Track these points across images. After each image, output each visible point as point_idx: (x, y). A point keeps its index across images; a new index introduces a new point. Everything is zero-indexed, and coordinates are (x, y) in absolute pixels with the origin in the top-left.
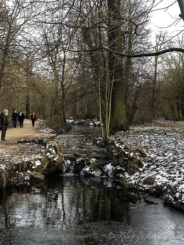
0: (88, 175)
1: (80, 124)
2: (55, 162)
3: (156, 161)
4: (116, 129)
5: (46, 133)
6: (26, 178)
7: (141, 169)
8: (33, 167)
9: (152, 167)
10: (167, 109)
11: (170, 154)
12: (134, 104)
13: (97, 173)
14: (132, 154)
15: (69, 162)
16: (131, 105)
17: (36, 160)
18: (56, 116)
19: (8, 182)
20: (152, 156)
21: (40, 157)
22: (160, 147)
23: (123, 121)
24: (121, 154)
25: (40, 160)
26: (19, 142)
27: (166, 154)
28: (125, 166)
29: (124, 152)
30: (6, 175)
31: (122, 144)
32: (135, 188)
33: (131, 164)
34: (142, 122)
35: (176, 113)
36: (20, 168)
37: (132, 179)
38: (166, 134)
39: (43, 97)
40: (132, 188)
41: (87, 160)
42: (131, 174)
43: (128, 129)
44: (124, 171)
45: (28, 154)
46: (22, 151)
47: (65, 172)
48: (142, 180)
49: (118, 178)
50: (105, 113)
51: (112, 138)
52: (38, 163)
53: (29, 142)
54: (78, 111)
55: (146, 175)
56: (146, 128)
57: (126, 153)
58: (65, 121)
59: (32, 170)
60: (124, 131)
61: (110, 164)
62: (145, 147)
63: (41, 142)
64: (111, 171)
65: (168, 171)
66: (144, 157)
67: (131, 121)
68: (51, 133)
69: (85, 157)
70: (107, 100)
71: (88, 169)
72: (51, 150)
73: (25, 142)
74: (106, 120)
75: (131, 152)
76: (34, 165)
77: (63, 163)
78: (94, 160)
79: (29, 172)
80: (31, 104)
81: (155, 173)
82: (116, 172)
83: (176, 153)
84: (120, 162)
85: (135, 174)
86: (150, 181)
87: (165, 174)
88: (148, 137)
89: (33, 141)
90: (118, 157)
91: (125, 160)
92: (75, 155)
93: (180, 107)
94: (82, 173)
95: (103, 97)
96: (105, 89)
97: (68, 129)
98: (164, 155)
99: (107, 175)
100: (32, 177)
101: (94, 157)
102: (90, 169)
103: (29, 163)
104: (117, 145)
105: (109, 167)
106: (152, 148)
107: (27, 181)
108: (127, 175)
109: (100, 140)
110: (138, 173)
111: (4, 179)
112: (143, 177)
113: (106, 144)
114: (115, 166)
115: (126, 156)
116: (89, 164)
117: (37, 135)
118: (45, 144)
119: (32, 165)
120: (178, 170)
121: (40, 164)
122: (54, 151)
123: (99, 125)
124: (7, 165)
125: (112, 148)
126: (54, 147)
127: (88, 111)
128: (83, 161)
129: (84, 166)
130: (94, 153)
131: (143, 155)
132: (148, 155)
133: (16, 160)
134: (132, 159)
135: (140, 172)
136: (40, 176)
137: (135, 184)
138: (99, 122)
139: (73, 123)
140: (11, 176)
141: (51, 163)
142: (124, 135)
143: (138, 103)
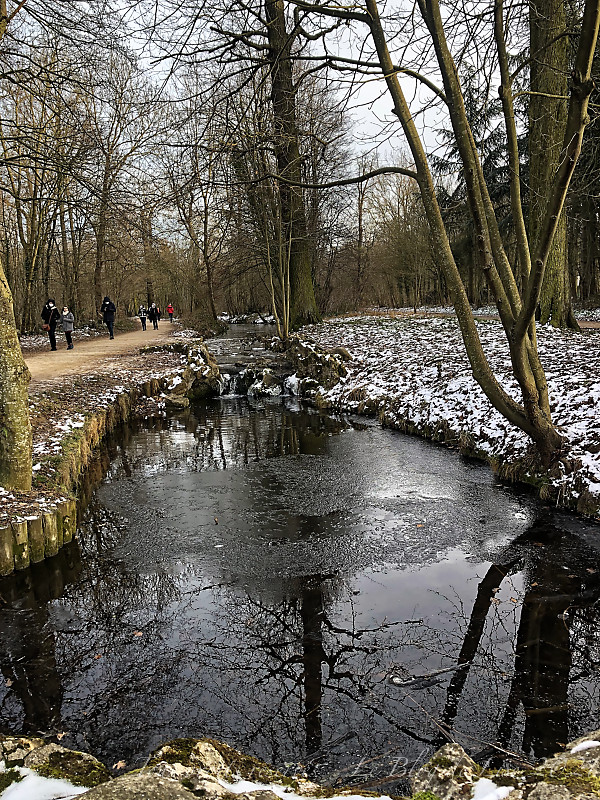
0: (260, 395)
1: (240, 322)
2: (204, 377)
3: (367, 365)
4: (298, 322)
5: (185, 337)
6: (159, 405)
7: (344, 380)
8: (170, 388)
9: (362, 374)
10: (382, 289)
11: (389, 353)
12: (328, 282)
13: (275, 391)
14: (327, 357)
15: (227, 376)
16: (323, 284)
17: (173, 375)
18: (199, 311)
19: (131, 414)
20: (360, 358)
21: (179, 372)
22: (372, 344)
23: (310, 308)
24: (310, 358)
25: (180, 375)
26: (142, 351)
27: (382, 353)
28: (318, 376)
29: (315, 355)
30: (126, 401)
31: (311, 342)
32: (336, 409)
33: (327, 372)
34: (341, 311)
35: (397, 293)
36: (148, 390)
37: (331, 395)
38: (380, 324)
40: (331, 408)
41: (257, 372)
42: (329, 388)
43: (321, 322)
44: (318, 385)
45: (160, 368)
46: (149, 365)
47: (223, 394)
48: (345, 394)
49: (309, 395)
50: (281, 301)
51: (296, 335)
52: (177, 381)
53: (159, 349)
54: (235, 300)
55: (352, 387)
56: (349, 319)
57: (319, 355)
58: (216, 318)
59: (169, 392)
60: (314, 323)
61: (294, 376)
62: (348, 346)
63: (179, 349)
64: (296, 387)
65: (386, 378)
66: (347, 361)
67: (323, 311)
68: (194, 337)
69: (254, 367)
70: (282, 274)
71: (259, 386)
72: (196, 358)
73: (152, 350)
74: (282, 312)
75: (326, 353)
76: (171, 383)
77: (219, 378)
78: (268, 370)
79: (163, 395)
80: (156, 292)
81: (366, 382)
82: (304, 387)
83: (397, 351)
84: (310, 371)
85: (335, 387)
86: (358, 395)
87: (381, 382)
88: (352, 330)
89: (165, 348)
90: (305, 363)
91: (317, 367)
92: (236, 365)
93: (403, 284)
94: (250, 392)
95: (277, 275)
96: (277, 258)
97: (222, 330)
98: (379, 355)
99: (291, 393)
100: (169, 404)
101: (269, 367)
102: (263, 384)
103: (162, 381)
104: (304, 345)
105: (293, 380)
106: (359, 346)
107: (161, 409)
108: (322, 390)
109: (275, 340)
110: (339, 386)
111: (125, 407)
112: (348, 390)
113: (285, 345)
114: (302, 378)
115: (319, 360)
116: (260, 377)
117: (171, 340)
118: (185, 352)
119: (168, 385)
120: (401, 374)
121: (180, 381)
122: (201, 360)
123: (272, 323)
124: (125, 386)
125: (296, 351)
126: (202, 354)
127: (252, 299)
128: (250, 374)
129: (252, 382)
130: (268, 361)
131: (345, 357)
132: (354, 358)
133: (140, 378)
134: (328, 364)
135: (342, 383)
136: (185, 402)
137: (335, 402)
138: (272, 317)
139: (230, 322)
140: (135, 403)
141: (198, 379)
142: (314, 331)
143: (333, 281)
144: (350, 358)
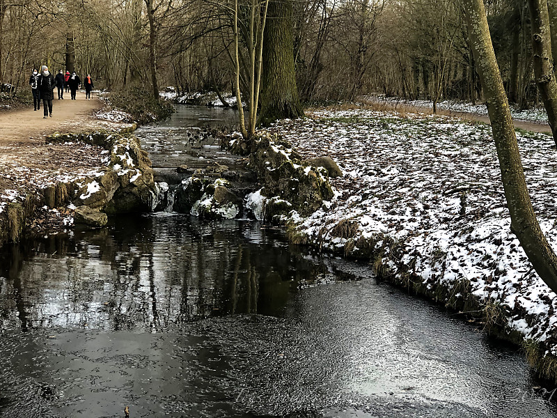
0: (208, 217)
1: (192, 103)
2: (132, 185)
3: (362, 186)
4: (272, 112)
5: (112, 121)
6: (65, 221)
7: (328, 204)
8: (82, 197)
9: (354, 198)
10: (390, 72)
11: (395, 171)
12: (316, 58)
13: (229, 212)
14: (307, 170)
15: (165, 186)
16: (309, 59)
17: (88, 180)
18: (136, 83)
19: (25, 231)
20: (353, 174)
21: (98, 175)
22: (371, 155)
23: (289, 94)
24: (282, 169)
25: (98, 180)
26: (49, 140)
27: (384, 171)
28: (292, 195)
29: (289, 166)
30: (19, 213)
31: (286, 146)
32: (313, 245)
33: (306, 192)
34: (333, 99)
35: (411, 81)
36: (52, 198)
37: (307, 225)
38: (385, 126)
39: (105, 37)
40: (307, 245)
41: (207, 183)
42: (306, 214)
43: (301, 114)
44: (290, 208)
45: (71, 167)
46: (56, 161)
47: (156, 210)
48: (329, 227)
49: (277, 222)
50: (250, 79)
51: (264, 133)
52: (93, 188)
53: (73, 139)
54: (187, 71)
55: (338, 216)
56: (342, 114)
57: (296, 166)
58: (157, 96)
59: (80, 203)
60: (292, 117)
61: (258, 193)
62: (337, 154)
63: (100, 141)
64: (260, 208)
65: (388, 208)
66: (335, 177)
67: (308, 97)
68: (124, 121)
70: (253, 46)
71: (207, 202)
72: (123, 157)
73: (63, 139)
74: (250, 93)
75: (306, 165)
76: (84, 191)
77: (152, 187)
78: (223, 181)
79: (72, 207)
80: (78, 53)
81: (359, 211)
82: (271, 210)
83: (406, 169)
84: (281, 187)
85: (315, 214)
86: (346, 229)
87: (380, 213)
88: (344, 132)
89: (81, 138)
90: (276, 175)
91: (292, 184)
92: (179, 170)
93: (420, 68)
94: (194, 212)
95: (245, 41)
96: (249, 21)
97: (164, 114)
98: (379, 173)
99: (251, 215)
100: (79, 219)
101: (223, 176)
102: (213, 201)
103: (72, 187)
104: (275, 149)
105: (256, 198)
106: (353, 156)
107: (67, 227)
108: (296, 217)
109: (236, 137)
110: (320, 213)
111: (16, 222)
112: (332, 221)
113: (250, 146)
114: (270, 196)
115: (295, 173)
116: (211, 191)
117: (92, 125)
118: (108, 146)
119: (80, 193)
120: (408, 205)
121: (97, 189)
122: (130, 161)
123: (235, 107)
124: (20, 191)
125: (264, 157)
126: (131, 152)
127: (210, 72)
128: (196, 185)
129: (199, 196)
130: (223, 167)
131: (332, 172)
132: (344, 173)
133: (43, 180)
134: (307, 180)
135: (325, 209)
136: (98, 217)
137: (313, 236)
138: (234, 100)
139: (176, 101)
140: (31, 216)
141: (123, 187)
142: (291, 128)
143: (324, 56)
144: (338, 173)
